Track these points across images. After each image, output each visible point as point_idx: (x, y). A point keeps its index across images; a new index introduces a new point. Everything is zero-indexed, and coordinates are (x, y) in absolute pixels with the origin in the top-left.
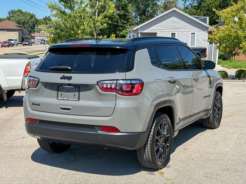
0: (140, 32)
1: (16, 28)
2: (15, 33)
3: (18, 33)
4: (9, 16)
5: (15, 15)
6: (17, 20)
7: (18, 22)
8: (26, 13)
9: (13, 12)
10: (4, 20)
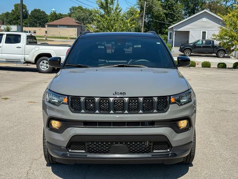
0: (174, 30)
1: (75, 24)
2: (74, 29)
3: (76, 29)
4: (70, 12)
5: (76, 11)
6: (77, 16)
7: (78, 19)
8: (86, 10)
9: (73, 9)
10: (65, 16)
